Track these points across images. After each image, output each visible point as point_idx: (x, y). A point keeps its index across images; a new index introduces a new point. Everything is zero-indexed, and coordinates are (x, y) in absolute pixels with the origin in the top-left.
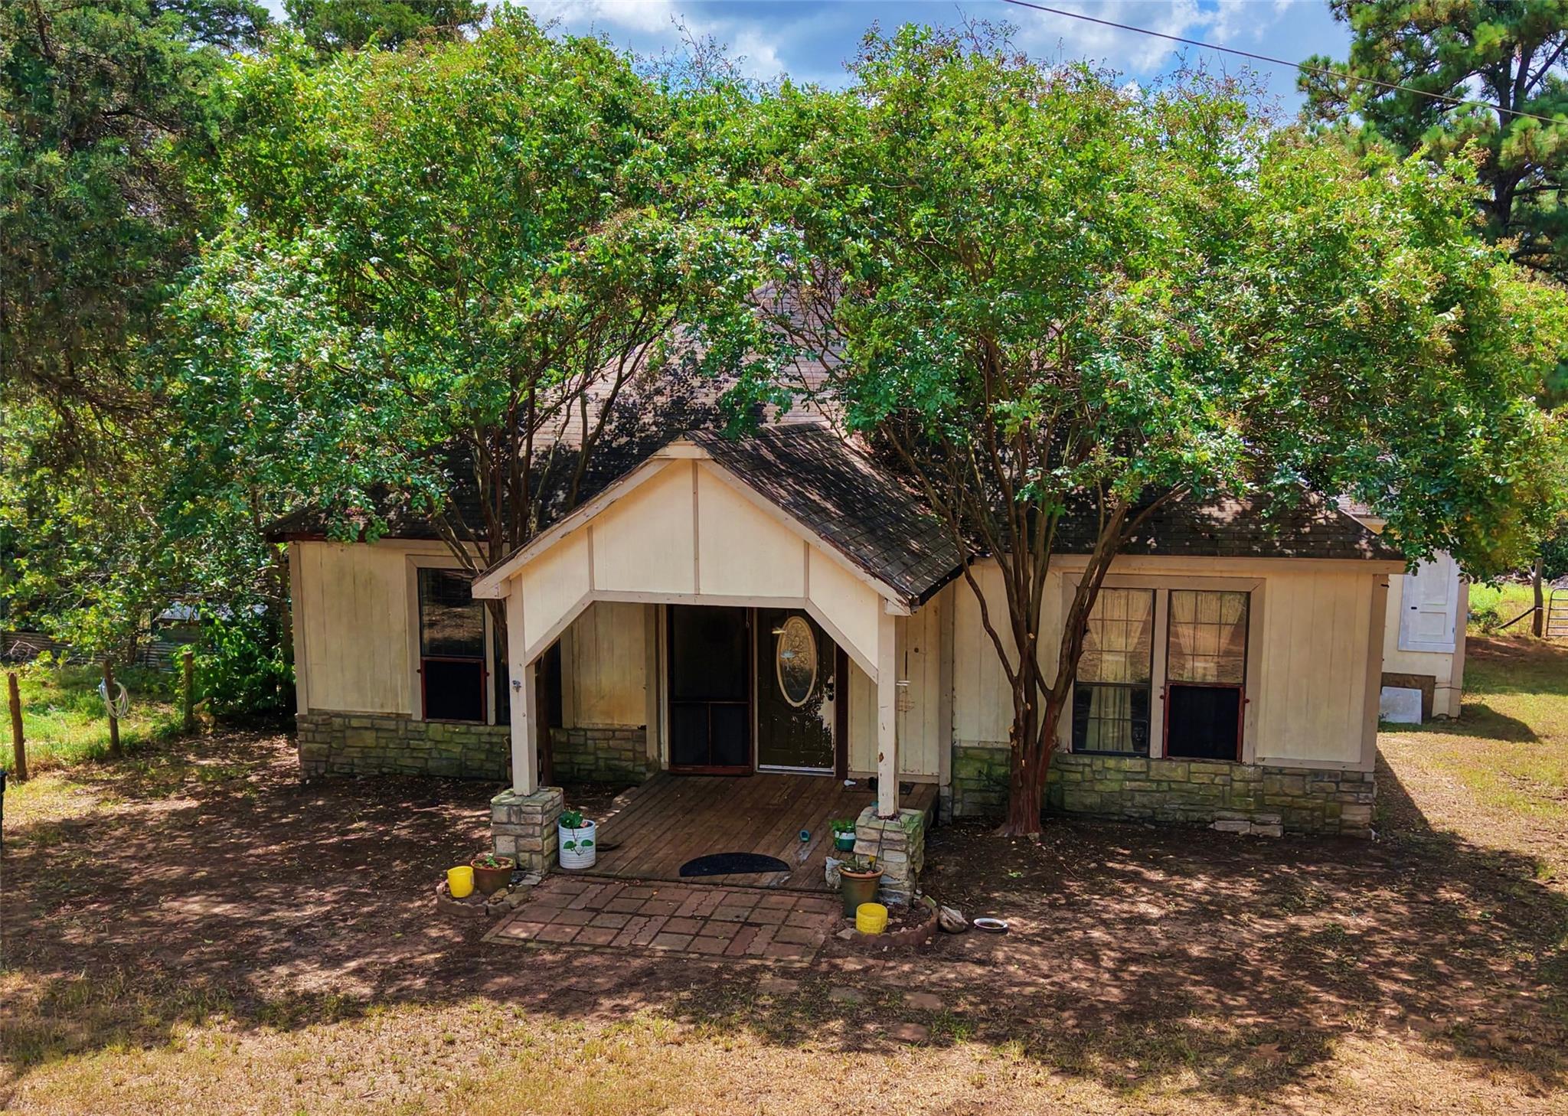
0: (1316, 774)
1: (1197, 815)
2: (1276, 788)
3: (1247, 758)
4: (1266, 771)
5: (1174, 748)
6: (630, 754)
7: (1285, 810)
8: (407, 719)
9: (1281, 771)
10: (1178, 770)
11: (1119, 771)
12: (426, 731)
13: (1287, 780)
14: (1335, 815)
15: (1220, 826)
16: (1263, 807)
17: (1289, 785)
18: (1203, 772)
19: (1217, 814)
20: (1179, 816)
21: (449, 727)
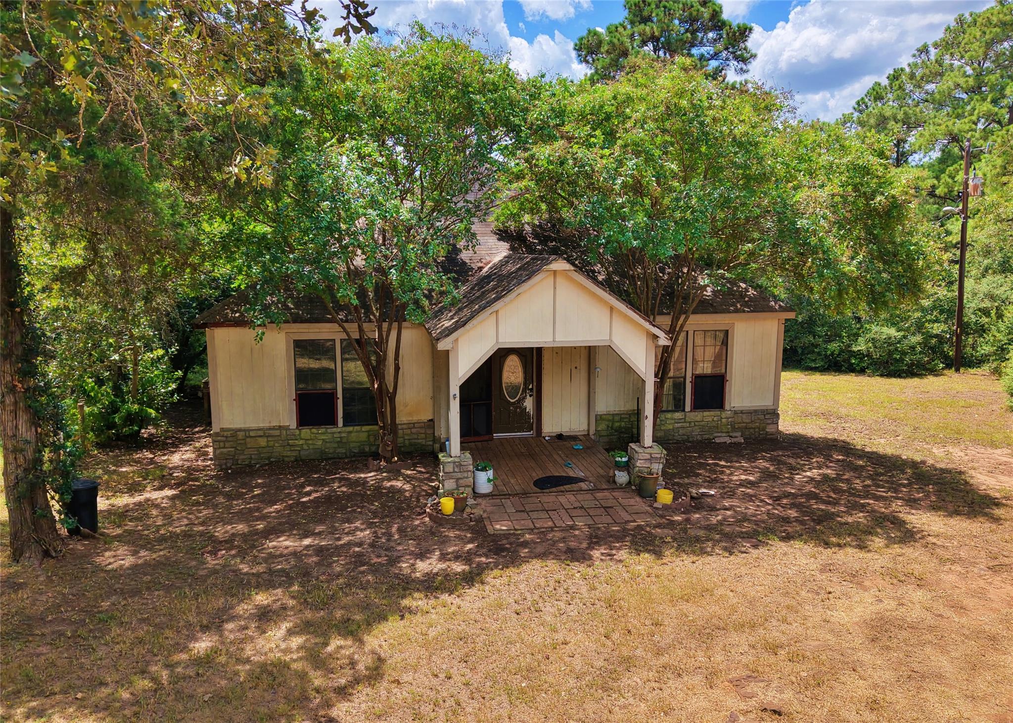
0: (756, 411)
1: (707, 436)
2: (740, 420)
3: (727, 407)
4: (736, 413)
5: (696, 407)
6: (423, 436)
7: (743, 430)
8: (287, 428)
9: (742, 412)
10: (698, 416)
11: (672, 419)
12: (300, 434)
13: (744, 416)
14: (764, 430)
15: (717, 440)
16: (734, 429)
17: (745, 418)
18: (708, 416)
19: (716, 435)
20: (699, 438)
21: (314, 431)
